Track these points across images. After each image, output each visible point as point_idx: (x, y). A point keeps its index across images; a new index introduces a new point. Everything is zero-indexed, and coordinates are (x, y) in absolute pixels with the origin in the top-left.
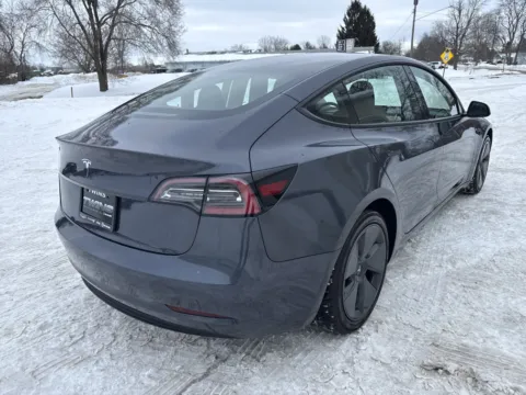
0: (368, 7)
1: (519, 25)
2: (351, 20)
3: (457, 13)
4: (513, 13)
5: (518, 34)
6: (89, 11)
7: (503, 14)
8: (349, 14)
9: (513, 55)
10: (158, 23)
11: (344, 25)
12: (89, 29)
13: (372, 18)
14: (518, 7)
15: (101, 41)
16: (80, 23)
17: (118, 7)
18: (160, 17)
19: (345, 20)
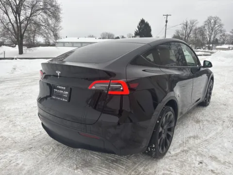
0: (148, 22)
1: (213, 33)
2: (141, 27)
3: (185, 27)
4: (210, 27)
5: (212, 37)
6: (16, 17)
7: (206, 28)
8: (139, 25)
9: (211, 45)
10: (49, 25)
11: (138, 29)
12: (15, 25)
13: (150, 27)
14: (212, 26)
15: (21, 31)
16: (11, 22)
17: (30, 16)
18: (50, 22)
19: (138, 27)
